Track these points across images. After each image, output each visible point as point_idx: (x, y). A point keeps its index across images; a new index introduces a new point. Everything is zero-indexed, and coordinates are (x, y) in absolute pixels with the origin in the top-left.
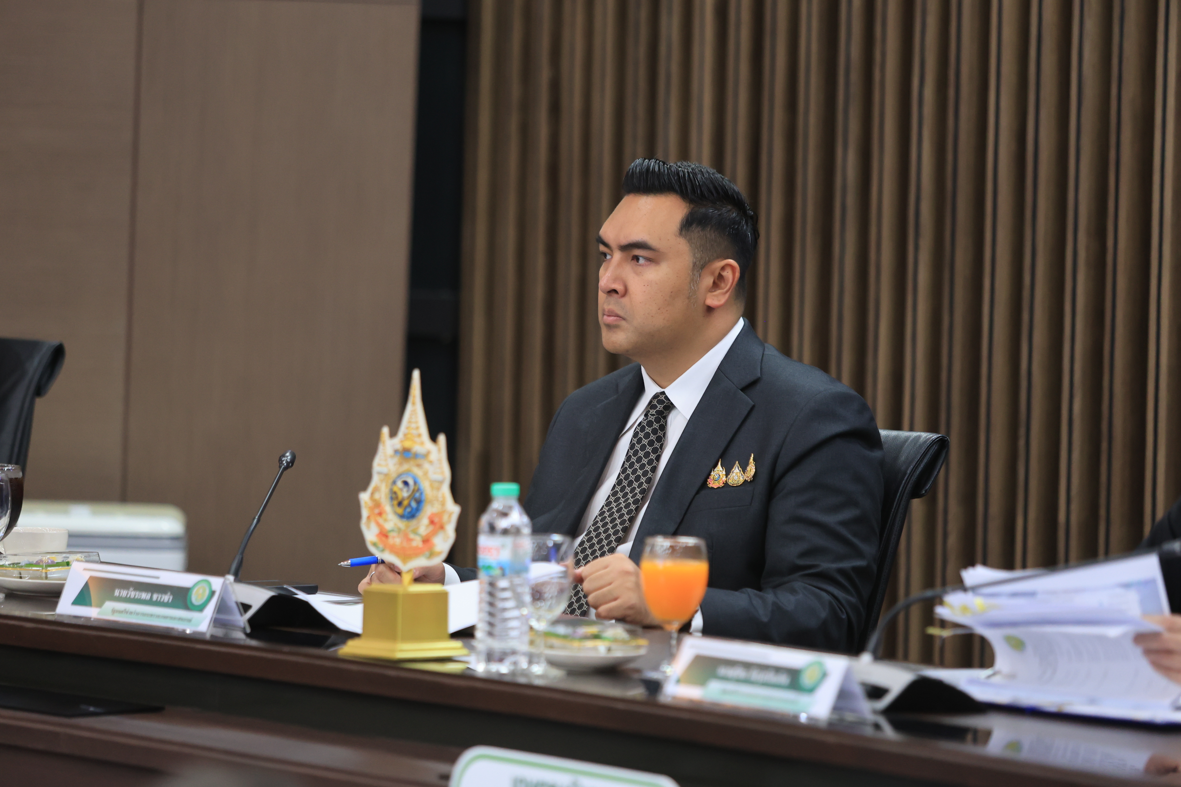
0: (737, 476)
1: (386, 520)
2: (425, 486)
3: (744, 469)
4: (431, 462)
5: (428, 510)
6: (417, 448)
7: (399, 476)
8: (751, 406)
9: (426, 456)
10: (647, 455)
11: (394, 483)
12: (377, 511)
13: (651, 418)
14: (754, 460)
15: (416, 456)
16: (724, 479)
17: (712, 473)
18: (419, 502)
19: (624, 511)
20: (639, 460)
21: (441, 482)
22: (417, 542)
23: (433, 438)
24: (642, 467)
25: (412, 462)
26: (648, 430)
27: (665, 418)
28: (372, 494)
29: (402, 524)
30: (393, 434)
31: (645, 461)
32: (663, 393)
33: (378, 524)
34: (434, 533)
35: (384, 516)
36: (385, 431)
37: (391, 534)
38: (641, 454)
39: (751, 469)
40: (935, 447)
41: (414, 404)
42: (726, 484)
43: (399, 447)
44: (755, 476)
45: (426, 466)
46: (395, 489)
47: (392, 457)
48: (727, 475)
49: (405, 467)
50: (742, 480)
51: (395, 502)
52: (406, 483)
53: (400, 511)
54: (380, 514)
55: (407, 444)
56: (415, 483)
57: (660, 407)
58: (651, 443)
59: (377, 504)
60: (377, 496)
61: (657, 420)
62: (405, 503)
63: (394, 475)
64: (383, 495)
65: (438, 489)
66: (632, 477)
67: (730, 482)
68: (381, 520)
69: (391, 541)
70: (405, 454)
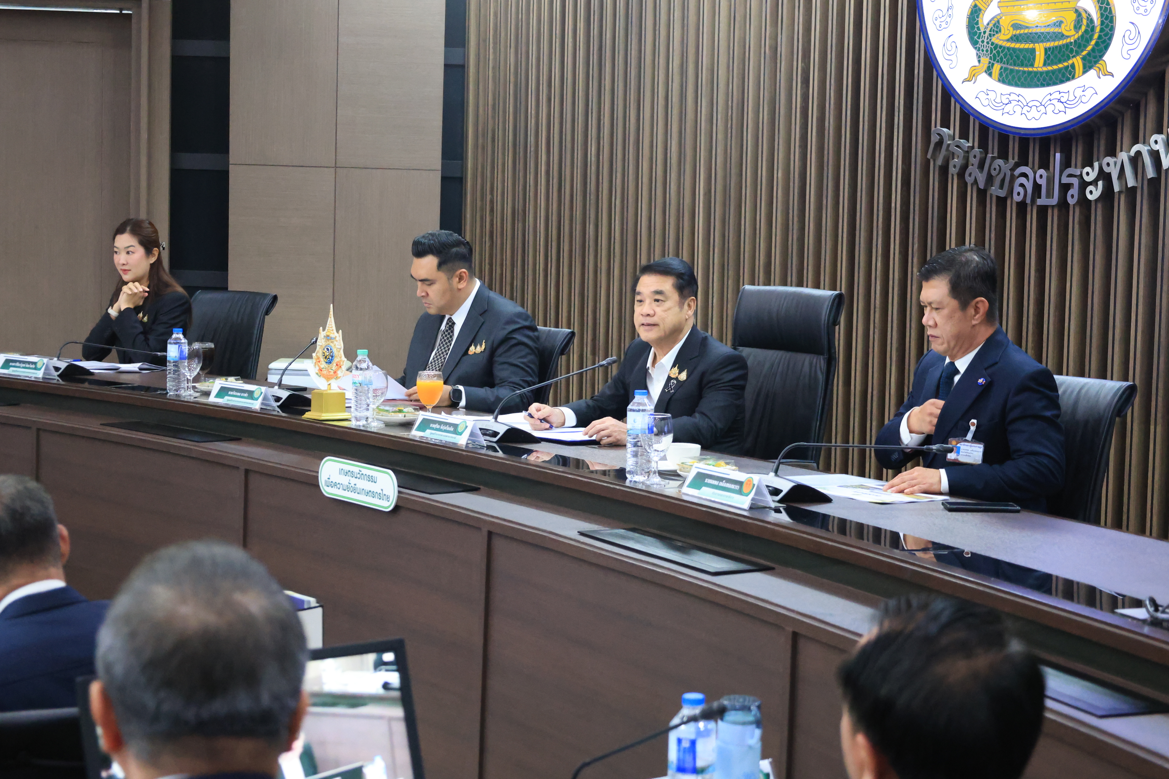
0: (479, 349)
1: (321, 364)
2: (334, 350)
3: (481, 346)
4: (337, 341)
5: (336, 360)
6: (332, 335)
7: (325, 347)
8: (482, 322)
9: (335, 338)
10: (446, 343)
11: (324, 349)
12: (318, 360)
13: (448, 329)
14: (485, 342)
15: (331, 338)
16: (474, 351)
17: (470, 349)
18: (332, 357)
19: (437, 366)
20: (443, 346)
21: (340, 349)
22: (332, 373)
23: (338, 332)
24: (444, 348)
25: (330, 341)
26: (446, 333)
27: (453, 327)
28: (317, 353)
29: (326, 365)
30: (324, 330)
31: (445, 346)
32: (451, 318)
33: (319, 366)
34: (338, 369)
35: (321, 362)
36: (321, 328)
37: (323, 370)
38: (444, 343)
39: (483, 347)
40: (570, 335)
41: (330, 318)
42: (475, 353)
43: (325, 335)
44: (485, 349)
45: (335, 342)
46: (324, 351)
47: (323, 339)
48: (475, 349)
49: (328, 343)
50: (480, 351)
51: (324, 357)
52: (328, 349)
53: (326, 360)
54: (319, 362)
55: (328, 334)
56: (331, 349)
57: (450, 324)
58: (448, 339)
59: (318, 358)
60: (318, 355)
61: (450, 329)
62: (328, 357)
63: (324, 346)
64: (320, 354)
65: (339, 351)
66: (440, 352)
67: (477, 352)
68: (319, 365)
69: (323, 372)
70: (327, 337)
